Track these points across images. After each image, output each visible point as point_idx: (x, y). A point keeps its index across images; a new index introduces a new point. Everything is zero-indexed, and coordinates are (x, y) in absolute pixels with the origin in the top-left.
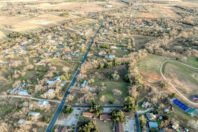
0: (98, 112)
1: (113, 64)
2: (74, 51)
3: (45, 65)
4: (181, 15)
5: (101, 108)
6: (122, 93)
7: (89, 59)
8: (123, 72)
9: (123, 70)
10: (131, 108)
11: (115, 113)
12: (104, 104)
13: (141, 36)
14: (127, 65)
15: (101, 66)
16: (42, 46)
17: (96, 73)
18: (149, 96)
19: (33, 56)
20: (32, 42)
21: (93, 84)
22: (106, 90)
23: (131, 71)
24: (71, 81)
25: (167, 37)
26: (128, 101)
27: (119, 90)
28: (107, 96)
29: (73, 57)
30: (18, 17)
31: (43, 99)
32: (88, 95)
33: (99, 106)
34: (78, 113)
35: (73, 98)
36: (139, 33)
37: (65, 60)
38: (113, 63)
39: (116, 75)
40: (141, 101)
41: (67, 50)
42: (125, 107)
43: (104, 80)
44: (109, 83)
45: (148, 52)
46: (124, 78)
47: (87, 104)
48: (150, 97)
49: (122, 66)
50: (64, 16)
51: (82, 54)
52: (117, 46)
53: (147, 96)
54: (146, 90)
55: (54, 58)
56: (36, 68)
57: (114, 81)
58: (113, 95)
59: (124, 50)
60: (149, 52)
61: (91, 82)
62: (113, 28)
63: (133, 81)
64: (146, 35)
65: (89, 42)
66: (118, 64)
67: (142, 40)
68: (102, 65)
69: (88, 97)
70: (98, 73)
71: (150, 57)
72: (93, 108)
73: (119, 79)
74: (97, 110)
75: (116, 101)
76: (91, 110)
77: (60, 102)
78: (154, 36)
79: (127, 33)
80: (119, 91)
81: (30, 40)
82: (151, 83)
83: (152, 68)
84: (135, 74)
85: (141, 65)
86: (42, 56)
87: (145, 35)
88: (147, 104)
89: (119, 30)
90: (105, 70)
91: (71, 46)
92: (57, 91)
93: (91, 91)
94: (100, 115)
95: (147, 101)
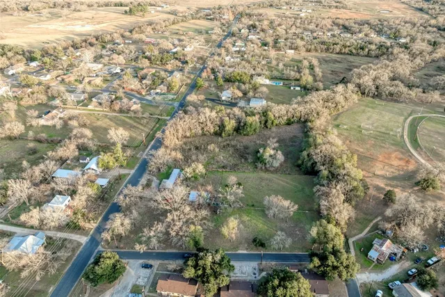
0: (212, 279)
1: (263, 122)
2: (151, 89)
3: (59, 124)
4: (427, 13)
5: (225, 263)
6: (299, 209)
7: (190, 108)
8: (292, 146)
9: (293, 139)
10: (335, 264)
11: (280, 285)
12: (237, 248)
13: (334, 55)
14: (306, 127)
15: (227, 128)
16: (65, 77)
17: (211, 147)
18: (388, 220)
19: (30, 102)
20: (38, 68)
21: (201, 180)
22: (241, 199)
23: (319, 141)
24: (132, 172)
25: (405, 57)
26: (322, 237)
27: (286, 199)
28: (246, 218)
29: (147, 105)
30: (20, 18)
31: (27, 228)
32: (182, 216)
33: (218, 257)
34: (141, 282)
35: (129, 227)
36: (327, 50)
37: (121, 111)
38: (263, 118)
39: (272, 152)
40: (361, 235)
41: (132, 87)
42: (311, 261)
43: (234, 168)
44: (252, 176)
45: (359, 93)
46: (300, 162)
47: (175, 247)
48: (394, 223)
49: (288, 128)
50: (134, 14)
51: (172, 96)
52: (272, 78)
53: (379, 218)
54: (375, 198)
55: (90, 107)
56: (31, 133)
57: (267, 170)
58: (265, 215)
59: (292, 88)
60: (363, 93)
61: (193, 175)
62: (259, 39)
63: (330, 172)
64: (348, 54)
65: (194, 68)
66: (276, 122)
67: (337, 65)
68: (230, 125)
69: (181, 223)
70: (219, 147)
71: (366, 106)
72: (196, 266)
73: (281, 165)
74: (208, 271)
75: (280, 236)
76: (190, 273)
77: (84, 240)
78: (368, 55)
79: (296, 49)
80: (286, 203)
81: (34, 64)
82: (384, 177)
83: (378, 133)
84: (334, 148)
85: (345, 127)
86: (57, 102)
87: (344, 54)
88: (388, 247)
89: (276, 42)
90: (239, 138)
91: (143, 78)
92: (79, 201)
93: (191, 204)
94: (219, 289)
95: (383, 235)
